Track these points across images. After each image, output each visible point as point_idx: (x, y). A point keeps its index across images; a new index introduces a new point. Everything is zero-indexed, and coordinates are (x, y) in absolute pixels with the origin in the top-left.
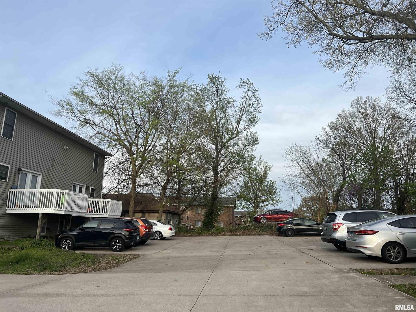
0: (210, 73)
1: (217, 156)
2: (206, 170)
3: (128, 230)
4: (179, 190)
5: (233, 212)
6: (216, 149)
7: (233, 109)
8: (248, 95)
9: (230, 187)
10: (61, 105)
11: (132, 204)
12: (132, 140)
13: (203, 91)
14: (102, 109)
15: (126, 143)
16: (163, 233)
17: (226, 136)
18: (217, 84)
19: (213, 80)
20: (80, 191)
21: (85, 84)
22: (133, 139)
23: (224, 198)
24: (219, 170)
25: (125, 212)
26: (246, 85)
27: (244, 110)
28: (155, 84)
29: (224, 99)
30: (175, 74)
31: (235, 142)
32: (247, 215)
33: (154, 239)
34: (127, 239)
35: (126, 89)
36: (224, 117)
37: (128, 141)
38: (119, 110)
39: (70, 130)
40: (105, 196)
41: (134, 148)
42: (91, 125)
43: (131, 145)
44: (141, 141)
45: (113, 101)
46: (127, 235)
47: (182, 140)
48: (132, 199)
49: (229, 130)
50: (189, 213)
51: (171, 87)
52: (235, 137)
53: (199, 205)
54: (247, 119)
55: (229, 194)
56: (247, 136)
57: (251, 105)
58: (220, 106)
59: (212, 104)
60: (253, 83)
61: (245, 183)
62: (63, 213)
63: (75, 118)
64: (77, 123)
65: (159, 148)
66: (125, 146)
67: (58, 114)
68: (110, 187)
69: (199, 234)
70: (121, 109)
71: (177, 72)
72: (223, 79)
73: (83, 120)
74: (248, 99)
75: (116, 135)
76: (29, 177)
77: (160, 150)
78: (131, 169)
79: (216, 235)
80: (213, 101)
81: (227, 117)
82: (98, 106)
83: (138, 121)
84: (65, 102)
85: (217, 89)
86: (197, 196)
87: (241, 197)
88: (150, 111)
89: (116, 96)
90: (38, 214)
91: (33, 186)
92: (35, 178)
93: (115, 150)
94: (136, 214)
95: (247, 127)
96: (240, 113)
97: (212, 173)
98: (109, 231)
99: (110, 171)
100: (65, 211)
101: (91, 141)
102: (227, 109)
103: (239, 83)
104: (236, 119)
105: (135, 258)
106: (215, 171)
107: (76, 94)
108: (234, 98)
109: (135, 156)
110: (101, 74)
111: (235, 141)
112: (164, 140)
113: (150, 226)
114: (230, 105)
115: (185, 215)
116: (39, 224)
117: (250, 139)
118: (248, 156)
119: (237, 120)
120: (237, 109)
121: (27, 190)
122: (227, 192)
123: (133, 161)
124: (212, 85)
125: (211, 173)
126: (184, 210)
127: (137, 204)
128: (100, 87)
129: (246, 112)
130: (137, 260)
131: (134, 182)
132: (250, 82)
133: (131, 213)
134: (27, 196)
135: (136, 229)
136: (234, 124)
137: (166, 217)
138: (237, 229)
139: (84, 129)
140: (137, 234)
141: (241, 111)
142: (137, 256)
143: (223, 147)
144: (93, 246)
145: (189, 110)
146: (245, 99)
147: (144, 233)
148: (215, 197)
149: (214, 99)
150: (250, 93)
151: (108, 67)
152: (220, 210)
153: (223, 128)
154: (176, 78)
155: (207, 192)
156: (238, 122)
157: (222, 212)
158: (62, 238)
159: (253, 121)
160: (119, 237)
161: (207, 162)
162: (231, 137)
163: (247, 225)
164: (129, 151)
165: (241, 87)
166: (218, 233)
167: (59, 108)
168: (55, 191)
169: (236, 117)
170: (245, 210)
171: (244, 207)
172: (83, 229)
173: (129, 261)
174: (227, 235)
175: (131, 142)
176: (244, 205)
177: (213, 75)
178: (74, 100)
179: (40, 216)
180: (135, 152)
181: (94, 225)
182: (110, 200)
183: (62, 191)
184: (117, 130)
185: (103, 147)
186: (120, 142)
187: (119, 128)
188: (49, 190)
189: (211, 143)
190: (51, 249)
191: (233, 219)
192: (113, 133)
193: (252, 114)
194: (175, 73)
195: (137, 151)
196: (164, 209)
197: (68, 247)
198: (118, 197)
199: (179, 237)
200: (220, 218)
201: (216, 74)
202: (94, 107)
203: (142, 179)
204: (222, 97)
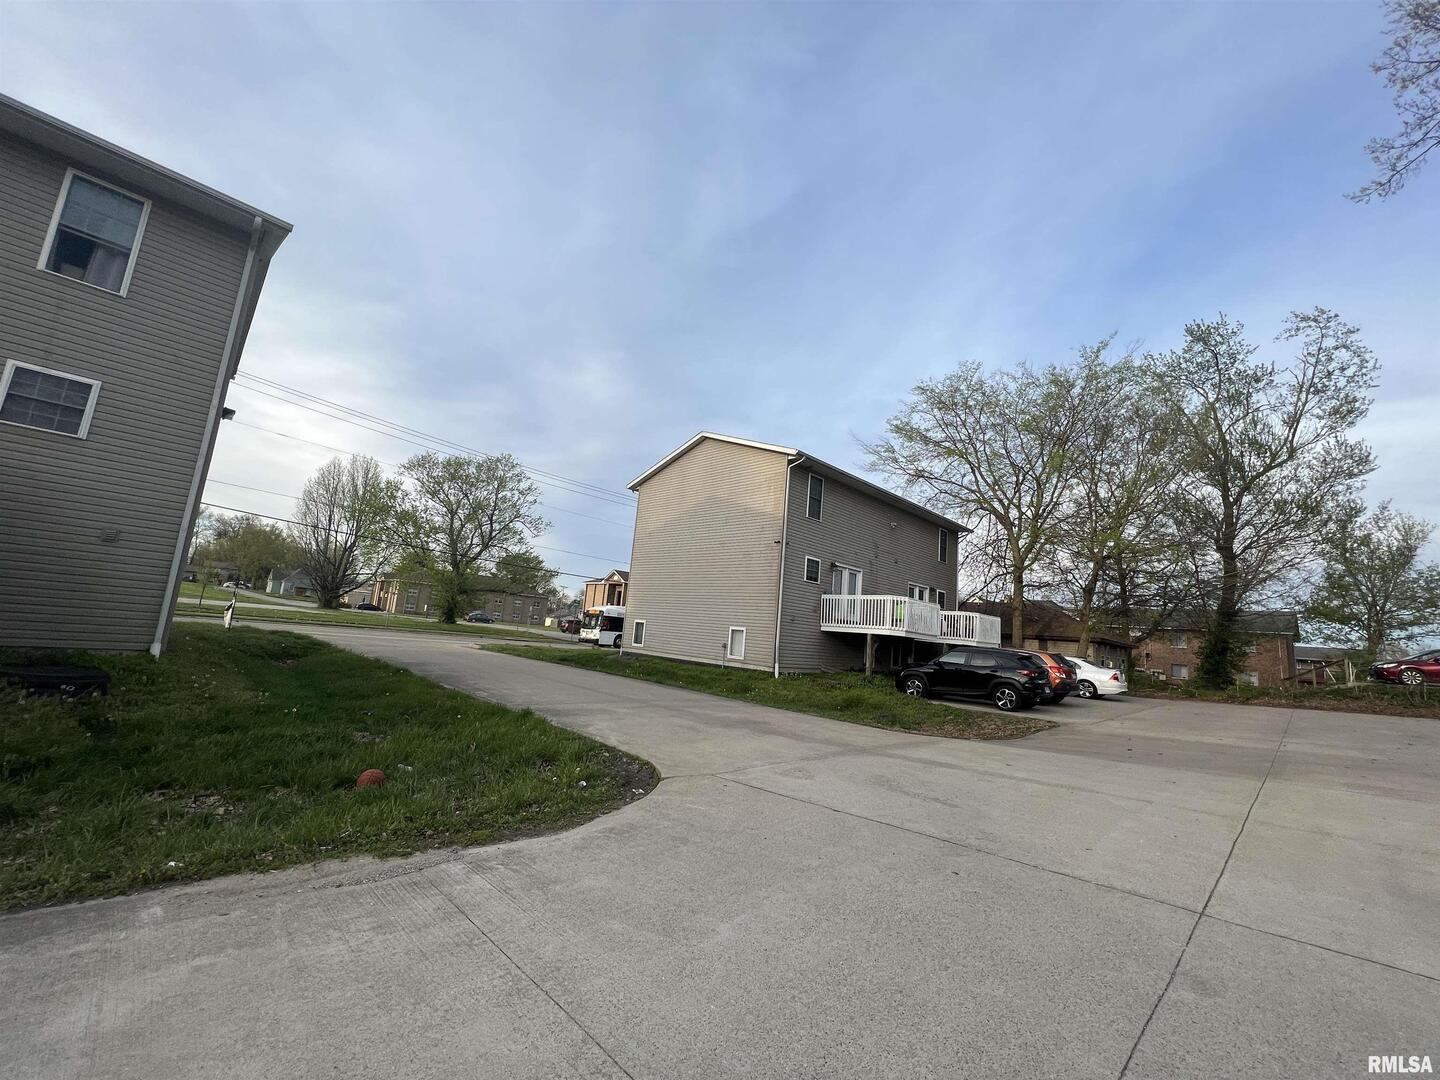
0: (1190, 322)
1: (1228, 515)
2: (1194, 549)
3: (1026, 672)
4: (1123, 596)
5: (1290, 650)
6: (1225, 497)
7: (1269, 391)
8: (1320, 349)
9: (1279, 587)
10: (877, 453)
11: (1017, 622)
12: (1008, 499)
13: (1174, 367)
14: (945, 448)
15: (996, 505)
16: (1096, 684)
17: (1252, 461)
18: (1213, 343)
19: (1200, 336)
20: (921, 598)
21: (913, 410)
22: (1010, 496)
23: (1259, 614)
24: (1237, 547)
25: (1006, 637)
26: (1313, 324)
27: (1312, 389)
28: (1052, 382)
29: (1238, 373)
30: (1099, 351)
31: (1285, 473)
32: (1346, 661)
33: (1079, 696)
34: (1025, 689)
35: (989, 404)
36: (1245, 416)
37: (1001, 501)
38: (978, 445)
39: (892, 491)
40: (964, 606)
41: (1014, 513)
42: (928, 479)
43: (1007, 509)
44: (1026, 499)
45: (964, 430)
46: (1026, 683)
47: (1124, 483)
48: (1017, 613)
49: (1261, 446)
50: (1152, 647)
51: (1091, 377)
52: (1285, 461)
53: (1179, 631)
54: (1324, 411)
55: (1277, 605)
56: (1328, 453)
57: (1337, 372)
58: (1228, 391)
59: (1202, 392)
60: (1336, 316)
61: (1329, 577)
62: (903, 635)
63: (901, 472)
64: (902, 480)
65: (1067, 508)
66: (994, 511)
67: (873, 467)
68: (970, 589)
69: (1190, 696)
70: (980, 441)
71: (1104, 345)
72: (1232, 326)
73: (911, 472)
74: (1323, 359)
75: (973, 492)
76: (846, 575)
77: (1071, 512)
78: (1009, 555)
79: (1243, 703)
80: (1204, 383)
81: (1254, 416)
82: (937, 444)
83: (1019, 459)
84: (883, 446)
85: (1215, 356)
86: (1174, 609)
87: (1316, 612)
88: (1043, 437)
89: (971, 420)
90: (865, 636)
91: (852, 591)
92: (853, 576)
93: (975, 519)
94: (1027, 643)
95: (1326, 429)
96: (1299, 399)
97: (1217, 556)
98: (988, 672)
99: (968, 560)
100: (906, 631)
101: (928, 507)
102: (1251, 396)
103: (1289, 325)
104: (1285, 416)
105: (1050, 727)
106: (1225, 549)
107: (898, 430)
108: (1273, 364)
109: (1015, 530)
110: (939, 386)
111: (1288, 470)
112: (1080, 491)
113: (1070, 669)
114: (1261, 385)
115: (1144, 649)
116: (869, 651)
117: (1340, 460)
118: (1338, 506)
119: (1289, 418)
120: (1284, 391)
121: (845, 597)
122: (1267, 599)
123: (1013, 540)
124: (1198, 347)
125: (1214, 556)
126: (1139, 640)
127: (1028, 621)
128: (940, 409)
129: (1317, 392)
130: (1053, 731)
131: (1018, 580)
132: (1325, 316)
133: (1016, 639)
134: (844, 606)
135: (1043, 673)
136: (1280, 430)
137: (1097, 651)
138: (1313, 695)
139: (917, 488)
140: (1044, 682)
141: (1301, 391)
142: (1053, 726)
143: (1246, 489)
144: (960, 695)
145: (1138, 415)
146: (1313, 360)
147: (1057, 681)
148: (1229, 613)
149: (1208, 380)
150: (1329, 343)
151: (953, 369)
152: (1248, 643)
153: (1242, 443)
154: (1102, 357)
155: (1203, 599)
156: (1293, 421)
157: (1253, 649)
158: (908, 677)
159: (1346, 412)
160: (1010, 685)
161: (1198, 530)
162: (1272, 462)
163: (1350, 684)
164: (1003, 519)
165: (1293, 333)
166: (1248, 699)
167: (873, 458)
168: (889, 598)
169: (1285, 409)
170: (1333, 645)
171: (1328, 638)
172: (940, 664)
173: (1038, 731)
174: (1279, 706)
175: (1006, 502)
176: (1329, 633)
177: (1200, 323)
178: (897, 441)
179: (869, 638)
180: (1016, 522)
181: (957, 659)
182: (978, 615)
183: (899, 598)
184: (977, 481)
185: (951, 515)
186: (983, 504)
187: (979, 478)
188: (876, 597)
189: (1207, 484)
190: (891, 694)
191: (1291, 666)
192: (967, 489)
193: (1342, 396)
194: (1099, 348)
195: (1020, 518)
196: (1092, 634)
197: (918, 692)
198: (987, 608)
199: (1135, 696)
200: (1252, 661)
201: (1210, 319)
202: (931, 446)
203: (1036, 573)
204: (1234, 370)
